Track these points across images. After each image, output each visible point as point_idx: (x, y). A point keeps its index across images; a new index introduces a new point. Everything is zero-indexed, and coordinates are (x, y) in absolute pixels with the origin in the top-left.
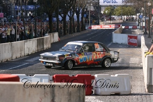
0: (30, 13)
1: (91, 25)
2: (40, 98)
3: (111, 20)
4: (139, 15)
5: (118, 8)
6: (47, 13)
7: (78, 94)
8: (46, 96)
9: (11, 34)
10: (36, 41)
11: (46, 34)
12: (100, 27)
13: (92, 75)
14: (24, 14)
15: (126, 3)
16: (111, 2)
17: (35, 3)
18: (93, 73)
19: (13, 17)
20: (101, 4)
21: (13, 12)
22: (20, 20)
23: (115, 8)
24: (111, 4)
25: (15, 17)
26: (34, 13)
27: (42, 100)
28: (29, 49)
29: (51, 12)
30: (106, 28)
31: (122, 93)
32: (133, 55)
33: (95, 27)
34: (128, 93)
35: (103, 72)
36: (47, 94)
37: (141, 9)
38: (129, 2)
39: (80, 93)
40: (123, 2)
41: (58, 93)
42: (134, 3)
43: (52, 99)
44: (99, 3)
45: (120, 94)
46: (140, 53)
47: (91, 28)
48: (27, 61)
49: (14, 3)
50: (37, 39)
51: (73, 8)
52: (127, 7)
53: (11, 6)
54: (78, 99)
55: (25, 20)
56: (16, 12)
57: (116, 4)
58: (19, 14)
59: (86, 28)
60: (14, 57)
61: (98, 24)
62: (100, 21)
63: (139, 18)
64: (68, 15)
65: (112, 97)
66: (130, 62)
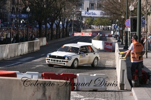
0: (23, 20)
1: (74, 32)
2: (34, 92)
3: (90, 29)
4: (114, 26)
5: (97, 19)
6: (37, 21)
7: (66, 90)
8: (39, 90)
9: (7, 37)
10: (28, 44)
11: (36, 39)
12: (81, 34)
13: (75, 74)
14: (18, 21)
15: (104, 15)
16: (91, 14)
17: (28, 12)
18: (75, 72)
19: (8, 23)
20: (82, 15)
21: (9, 19)
22: (15, 26)
23: (94, 19)
24: (91, 15)
25: (10, 23)
26: (27, 21)
27: (35, 93)
28: (22, 50)
29: (41, 20)
30: (86, 36)
31: (99, 90)
32: (109, 58)
33: (77, 34)
34: (104, 90)
35: (84, 72)
36: (39, 88)
37: (116, 20)
38: (106, 15)
39: (66, 89)
40: (101, 15)
41: (49, 88)
42: (110, 16)
43: (43, 92)
44: (81, 14)
45: (98, 90)
46: (115, 57)
47: (73, 34)
48: (19, 60)
49: (10, 11)
50: (29, 43)
51: (59, 18)
52: (104, 18)
53: (8, 14)
54: (65, 93)
55: (19, 26)
56: (11, 19)
57: (95, 16)
58: (14, 21)
59: (70, 35)
60: (9, 57)
61: (80, 32)
62: (82, 29)
63: (114, 28)
64: (55, 24)
65: (91, 93)
66: (106, 65)
